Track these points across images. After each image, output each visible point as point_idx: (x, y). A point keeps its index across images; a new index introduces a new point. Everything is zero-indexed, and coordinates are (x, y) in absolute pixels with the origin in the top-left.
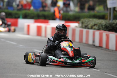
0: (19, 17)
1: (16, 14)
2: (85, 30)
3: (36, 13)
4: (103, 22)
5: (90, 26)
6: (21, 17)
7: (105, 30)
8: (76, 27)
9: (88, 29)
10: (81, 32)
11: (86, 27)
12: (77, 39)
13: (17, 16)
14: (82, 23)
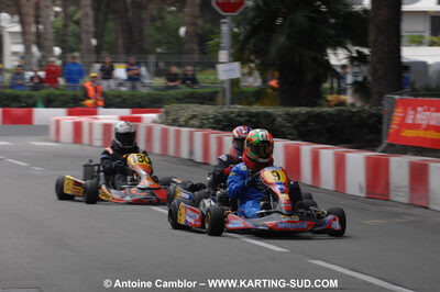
0: (35, 105)
1: (29, 97)
2: (172, 129)
3: (70, 93)
4: (210, 110)
5: (182, 120)
6: (40, 103)
7: (214, 129)
8: (154, 122)
9: (180, 126)
10: (165, 133)
11: (175, 122)
12: (157, 148)
13: (30, 101)
14: (167, 113)
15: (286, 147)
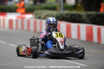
10: (35, 23)
14: (36, 14)
15: (86, 27)
